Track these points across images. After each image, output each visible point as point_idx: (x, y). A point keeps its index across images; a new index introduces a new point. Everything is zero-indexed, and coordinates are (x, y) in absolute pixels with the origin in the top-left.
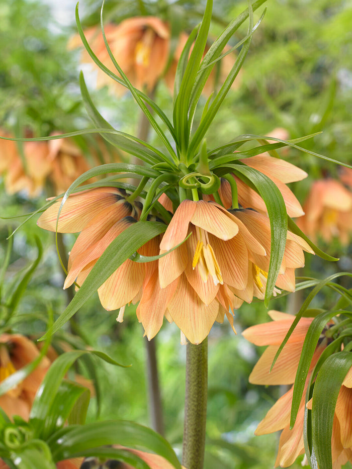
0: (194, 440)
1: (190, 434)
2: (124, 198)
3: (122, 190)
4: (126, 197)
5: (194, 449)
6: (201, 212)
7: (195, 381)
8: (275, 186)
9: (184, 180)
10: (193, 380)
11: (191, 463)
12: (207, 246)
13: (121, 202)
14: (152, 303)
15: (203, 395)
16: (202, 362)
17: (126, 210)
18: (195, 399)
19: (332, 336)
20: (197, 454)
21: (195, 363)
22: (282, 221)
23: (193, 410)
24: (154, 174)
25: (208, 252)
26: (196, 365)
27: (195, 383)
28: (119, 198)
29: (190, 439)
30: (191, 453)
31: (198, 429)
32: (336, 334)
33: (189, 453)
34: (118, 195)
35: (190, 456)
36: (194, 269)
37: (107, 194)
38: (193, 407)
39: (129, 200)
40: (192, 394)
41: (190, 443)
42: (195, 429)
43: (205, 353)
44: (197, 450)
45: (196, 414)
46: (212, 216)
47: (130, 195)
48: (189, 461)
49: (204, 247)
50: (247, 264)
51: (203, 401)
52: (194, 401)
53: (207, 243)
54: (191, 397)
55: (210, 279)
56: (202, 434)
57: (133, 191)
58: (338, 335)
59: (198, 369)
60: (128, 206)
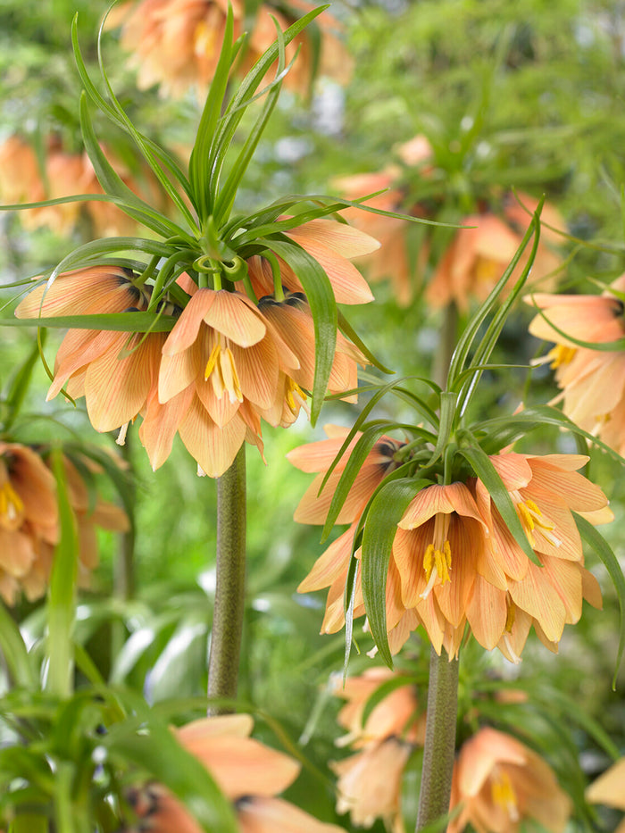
0: (229, 598)
1: (222, 590)
2: (130, 281)
3: (128, 271)
4: (132, 279)
5: (227, 610)
6: (219, 308)
7: (229, 520)
8: (321, 269)
9: (200, 262)
10: (226, 519)
11: (224, 627)
12: (226, 353)
13: (125, 286)
14: (159, 422)
15: (240, 539)
16: (238, 495)
17: (131, 298)
18: (229, 544)
19: (403, 459)
20: (232, 616)
21: (227, 497)
22: (330, 314)
23: (227, 558)
24: (168, 252)
25: (227, 360)
26: (229, 499)
27: (229, 523)
28: (123, 281)
29: (223, 596)
30: (224, 615)
31: (233, 584)
32: (408, 458)
33: (221, 615)
34: (121, 278)
35: (223, 619)
36: (206, 380)
37: (107, 275)
38: (226, 554)
39: (136, 283)
40: (225, 537)
41: (223, 602)
42: (230, 584)
43: (242, 484)
44: (233, 612)
45: (230, 563)
46: (232, 314)
47: (139, 275)
48: (222, 625)
49: (221, 353)
50: (277, 377)
51: (239, 547)
52: (227, 546)
53: (226, 346)
54: (224, 542)
55: (226, 394)
56: (238, 590)
57: (142, 272)
58: (411, 458)
59: (232, 505)
60: (135, 292)
